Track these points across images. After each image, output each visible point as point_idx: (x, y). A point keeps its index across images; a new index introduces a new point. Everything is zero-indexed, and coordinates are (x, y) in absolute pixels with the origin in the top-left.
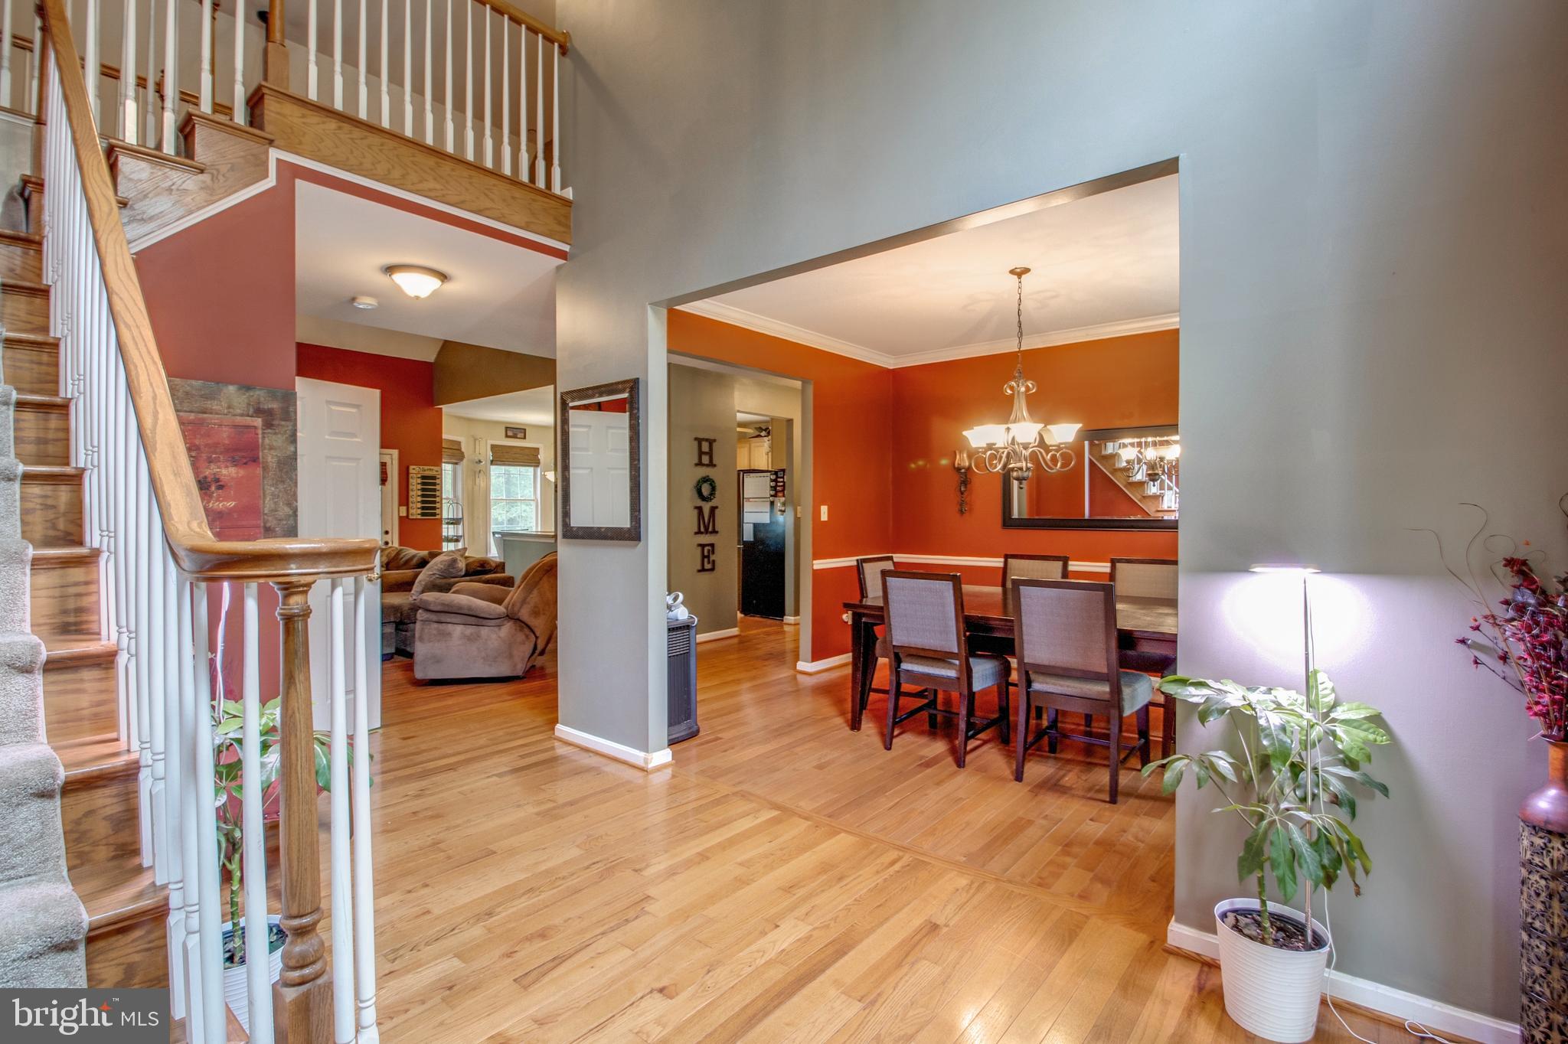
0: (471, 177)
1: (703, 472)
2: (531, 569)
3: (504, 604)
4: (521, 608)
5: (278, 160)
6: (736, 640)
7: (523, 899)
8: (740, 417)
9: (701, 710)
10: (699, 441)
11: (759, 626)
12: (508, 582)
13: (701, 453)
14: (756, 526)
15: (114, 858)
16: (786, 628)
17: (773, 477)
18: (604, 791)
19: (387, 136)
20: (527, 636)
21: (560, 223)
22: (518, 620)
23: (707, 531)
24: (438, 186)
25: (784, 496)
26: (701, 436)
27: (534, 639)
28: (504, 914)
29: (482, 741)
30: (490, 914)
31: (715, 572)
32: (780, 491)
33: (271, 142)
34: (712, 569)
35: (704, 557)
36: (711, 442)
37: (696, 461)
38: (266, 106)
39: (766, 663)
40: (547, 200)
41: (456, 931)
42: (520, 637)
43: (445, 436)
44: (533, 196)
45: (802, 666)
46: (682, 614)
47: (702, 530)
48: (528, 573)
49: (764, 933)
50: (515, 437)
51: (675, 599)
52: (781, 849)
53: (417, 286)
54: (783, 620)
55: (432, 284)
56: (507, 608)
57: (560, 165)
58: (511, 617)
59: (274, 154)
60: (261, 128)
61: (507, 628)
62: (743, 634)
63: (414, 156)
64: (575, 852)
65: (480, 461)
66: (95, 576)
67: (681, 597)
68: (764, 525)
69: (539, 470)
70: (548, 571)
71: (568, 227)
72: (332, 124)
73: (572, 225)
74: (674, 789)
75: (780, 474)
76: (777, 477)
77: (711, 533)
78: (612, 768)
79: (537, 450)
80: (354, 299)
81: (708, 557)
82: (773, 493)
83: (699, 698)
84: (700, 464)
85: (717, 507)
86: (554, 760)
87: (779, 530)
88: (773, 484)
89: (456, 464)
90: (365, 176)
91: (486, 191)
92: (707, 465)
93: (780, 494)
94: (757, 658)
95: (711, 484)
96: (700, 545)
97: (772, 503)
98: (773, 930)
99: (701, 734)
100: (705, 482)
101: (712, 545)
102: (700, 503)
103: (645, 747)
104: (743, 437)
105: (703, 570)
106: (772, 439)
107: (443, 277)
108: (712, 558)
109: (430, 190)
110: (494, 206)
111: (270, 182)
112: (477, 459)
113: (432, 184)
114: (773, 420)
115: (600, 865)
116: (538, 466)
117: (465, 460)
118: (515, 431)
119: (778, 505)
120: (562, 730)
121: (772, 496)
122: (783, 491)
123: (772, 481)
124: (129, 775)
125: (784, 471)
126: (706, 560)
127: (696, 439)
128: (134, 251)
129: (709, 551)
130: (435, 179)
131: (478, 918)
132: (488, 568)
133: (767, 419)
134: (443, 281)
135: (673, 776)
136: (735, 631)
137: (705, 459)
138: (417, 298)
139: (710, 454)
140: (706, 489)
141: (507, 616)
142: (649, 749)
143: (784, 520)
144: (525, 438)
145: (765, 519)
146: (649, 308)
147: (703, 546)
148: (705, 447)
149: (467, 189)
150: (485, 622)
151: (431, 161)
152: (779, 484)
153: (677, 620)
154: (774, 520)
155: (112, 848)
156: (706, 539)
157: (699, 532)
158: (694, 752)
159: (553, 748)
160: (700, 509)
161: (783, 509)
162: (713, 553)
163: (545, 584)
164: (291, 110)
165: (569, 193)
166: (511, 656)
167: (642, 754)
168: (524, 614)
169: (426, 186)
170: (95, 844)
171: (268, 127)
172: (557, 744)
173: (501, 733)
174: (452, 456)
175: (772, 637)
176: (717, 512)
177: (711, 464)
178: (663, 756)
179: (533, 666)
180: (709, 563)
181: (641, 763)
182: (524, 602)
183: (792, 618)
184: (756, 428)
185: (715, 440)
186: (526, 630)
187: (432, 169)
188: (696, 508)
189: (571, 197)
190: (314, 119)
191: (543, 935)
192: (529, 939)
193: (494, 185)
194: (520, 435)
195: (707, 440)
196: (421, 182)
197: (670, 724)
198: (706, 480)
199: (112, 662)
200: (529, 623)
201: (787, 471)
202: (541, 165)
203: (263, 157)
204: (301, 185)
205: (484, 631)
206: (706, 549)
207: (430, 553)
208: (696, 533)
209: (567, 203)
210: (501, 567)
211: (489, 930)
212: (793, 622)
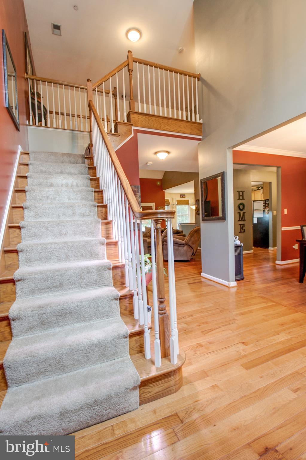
0: (176, 123)
1: (240, 201)
2: (191, 231)
3: (185, 241)
4: (189, 242)
5: (134, 129)
6: (252, 254)
7: (200, 314)
8: (253, 183)
9: (244, 273)
10: (239, 192)
11: (260, 251)
12: (184, 236)
13: (239, 196)
14: (258, 218)
15: (121, 284)
16: (270, 251)
17: (264, 202)
18: (217, 291)
19: (156, 117)
20: (191, 250)
21: (199, 130)
22: (189, 245)
23: (242, 220)
24: (169, 127)
25: (268, 208)
26: (239, 190)
27: (193, 251)
28: (195, 316)
29: (182, 276)
30: (192, 316)
31: (245, 233)
32: (267, 207)
33: (132, 125)
34: (244, 232)
35: (241, 228)
36: (243, 192)
37: (238, 198)
38: (131, 116)
39: (264, 261)
40: (195, 125)
41: (184, 318)
42: (189, 250)
43: (165, 198)
44: (192, 124)
45: (277, 262)
46: (238, 242)
47: (240, 219)
48: (190, 232)
49: (274, 335)
50: (182, 197)
51: (236, 238)
52: (277, 314)
53: (162, 156)
54: (268, 249)
55: (166, 155)
56: (185, 242)
57: (199, 113)
58: (187, 244)
59: (133, 128)
60: (130, 122)
61: (186, 248)
62: (255, 252)
63: (162, 120)
64: (212, 305)
65: (174, 205)
66: (111, 226)
67: (238, 237)
68: (261, 218)
69: (189, 206)
70: (196, 232)
71: (201, 131)
72: (144, 117)
73: (202, 130)
74: (238, 293)
75: (267, 201)
76: (266, 202)
77: (243, 220)
78: (218, 286)
79: (188, 200)
80: (147, 163)
81: (242, 228)
82: (264, 207)
83: (244, 269)
84: (239, 199)
85: (245, 212)
86: (201, 282)
87: (267, 219)
88: (264, 204)
89: (168, 206)
90: (152, 129)
91: (180, 126)
92: (242, 199)
93: (267, 208)
94: (261, 259)
95: (243, 205)
96: (240, 224)
97: (264, 211)
98: (277, 335)
99: (245, 279)
100: (241, 205)
101: (244, 224)
102: (239, 211)
103: (229, 281)
104: (253, 190)
105: (241, 232)
106: (263, 190)
107: (168, 152)
108: (244, 228)
109: (167, 129)
110: (182, 129)
111: (132, 135)
112: (173, 204)
113: (167, 127)
114: (264, 183)
115: (219, 309)
116: (189, 205)
117: (170, 205)
118: (183, 196)
119: (266, 211)
120: (203, 274)
121: (264, 208)
122: (268, 206)
123: (264, 203)
124: (123, 267)
125: (268, 200)
126: (242, 229)
127: (238, 191)
128: (115, 151)
129: (243, 226)
130: (168, 125)
131: (189, 316)
132: (179, 232)
133: (262, 183)
134: (168, 154)
135: (237, 289)
136: (252, 251)
137: (241, 198)
138: (162, 159)
139: (243, 196)
140: (241, 207)
141: (186, 244)
142: (230, 281)
143: (268, 217)
144: (185, 197)
145: (261, 216)
146: (227, 149)
147: (241, 225)
148: (241, 194)
149: (175, 126)
150: (180, 245)
151: (166, 121)
152: (267, 204)
153: (236, 244)
154: (264, 216)
155: (120, 282)
156: (242, 222)
157: (239, 220)
158: (242, 284)
159: (200, 279)
160: (239, 213)
161: (268, 212)
162: (244, 227)
163: (195, 235)
164: (136, 116)
165: (201, 121)
166: (187, 255)
167: (227, 282)
168: (190, 243)
169: (165, 128)
170: (117, 281)
171: (132, 122)
172: (202, 278)
173: (187, 274)
174: (167, 204)
175: (265, 254)
176: (245, 214)
177: (243, 199)
178: (234, 284)
179: (192, 258)
180: (243, 230)
181: (228, 285)
182: (190, 240)
183: (272, 248)
184: (256, 187)
185: (244, 191)
186: (191, 248)
187: (167, 123)
188: (238, 213)
189: (202, 122)
190: (140, 117)
191: (207, 323)
192: (203, 323)
193: (182, 124)
194: (184, 197)
195: (241, 191)
196: (164, 127)
197: (236, 275)
198: (241, 204)
199: (117, 244)
200: (191, 246)
201: (269, 200)
202: (193, 114)
203: (131, 129)
204: (139, 134)
205: (180, 248)
206: (242, 226)
207: (164, 229)
208: (238, 221)
209: (201, 124)
210: (182, 232)
211: (192, 319)
212: (272, 249)
